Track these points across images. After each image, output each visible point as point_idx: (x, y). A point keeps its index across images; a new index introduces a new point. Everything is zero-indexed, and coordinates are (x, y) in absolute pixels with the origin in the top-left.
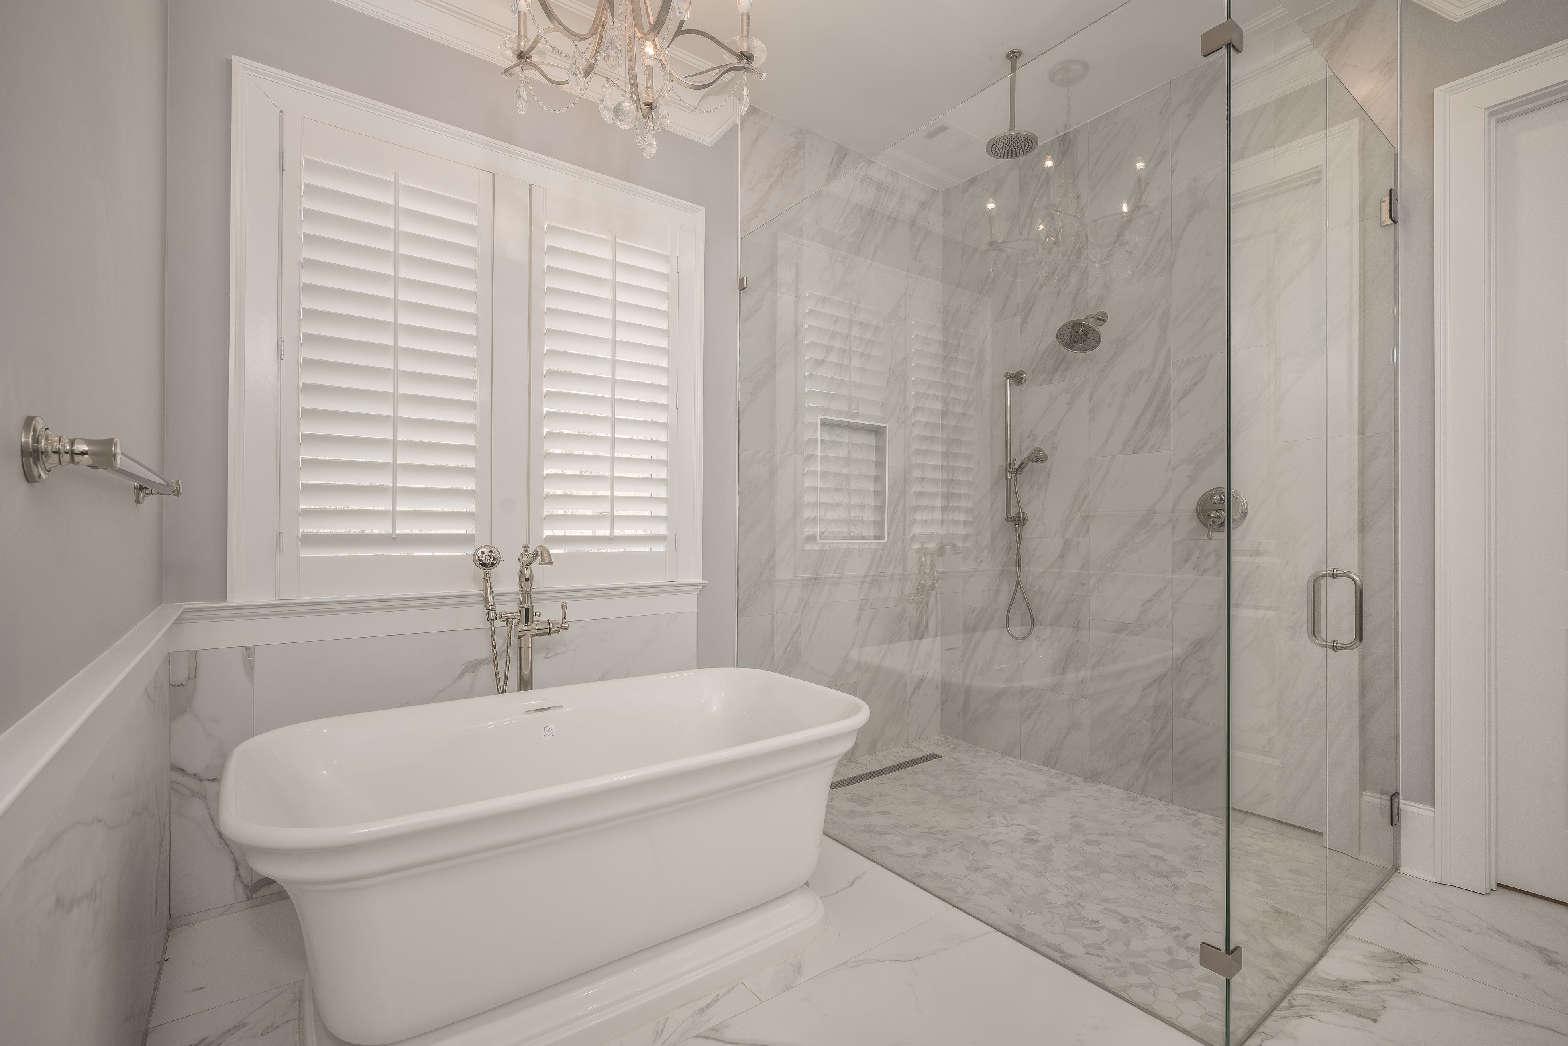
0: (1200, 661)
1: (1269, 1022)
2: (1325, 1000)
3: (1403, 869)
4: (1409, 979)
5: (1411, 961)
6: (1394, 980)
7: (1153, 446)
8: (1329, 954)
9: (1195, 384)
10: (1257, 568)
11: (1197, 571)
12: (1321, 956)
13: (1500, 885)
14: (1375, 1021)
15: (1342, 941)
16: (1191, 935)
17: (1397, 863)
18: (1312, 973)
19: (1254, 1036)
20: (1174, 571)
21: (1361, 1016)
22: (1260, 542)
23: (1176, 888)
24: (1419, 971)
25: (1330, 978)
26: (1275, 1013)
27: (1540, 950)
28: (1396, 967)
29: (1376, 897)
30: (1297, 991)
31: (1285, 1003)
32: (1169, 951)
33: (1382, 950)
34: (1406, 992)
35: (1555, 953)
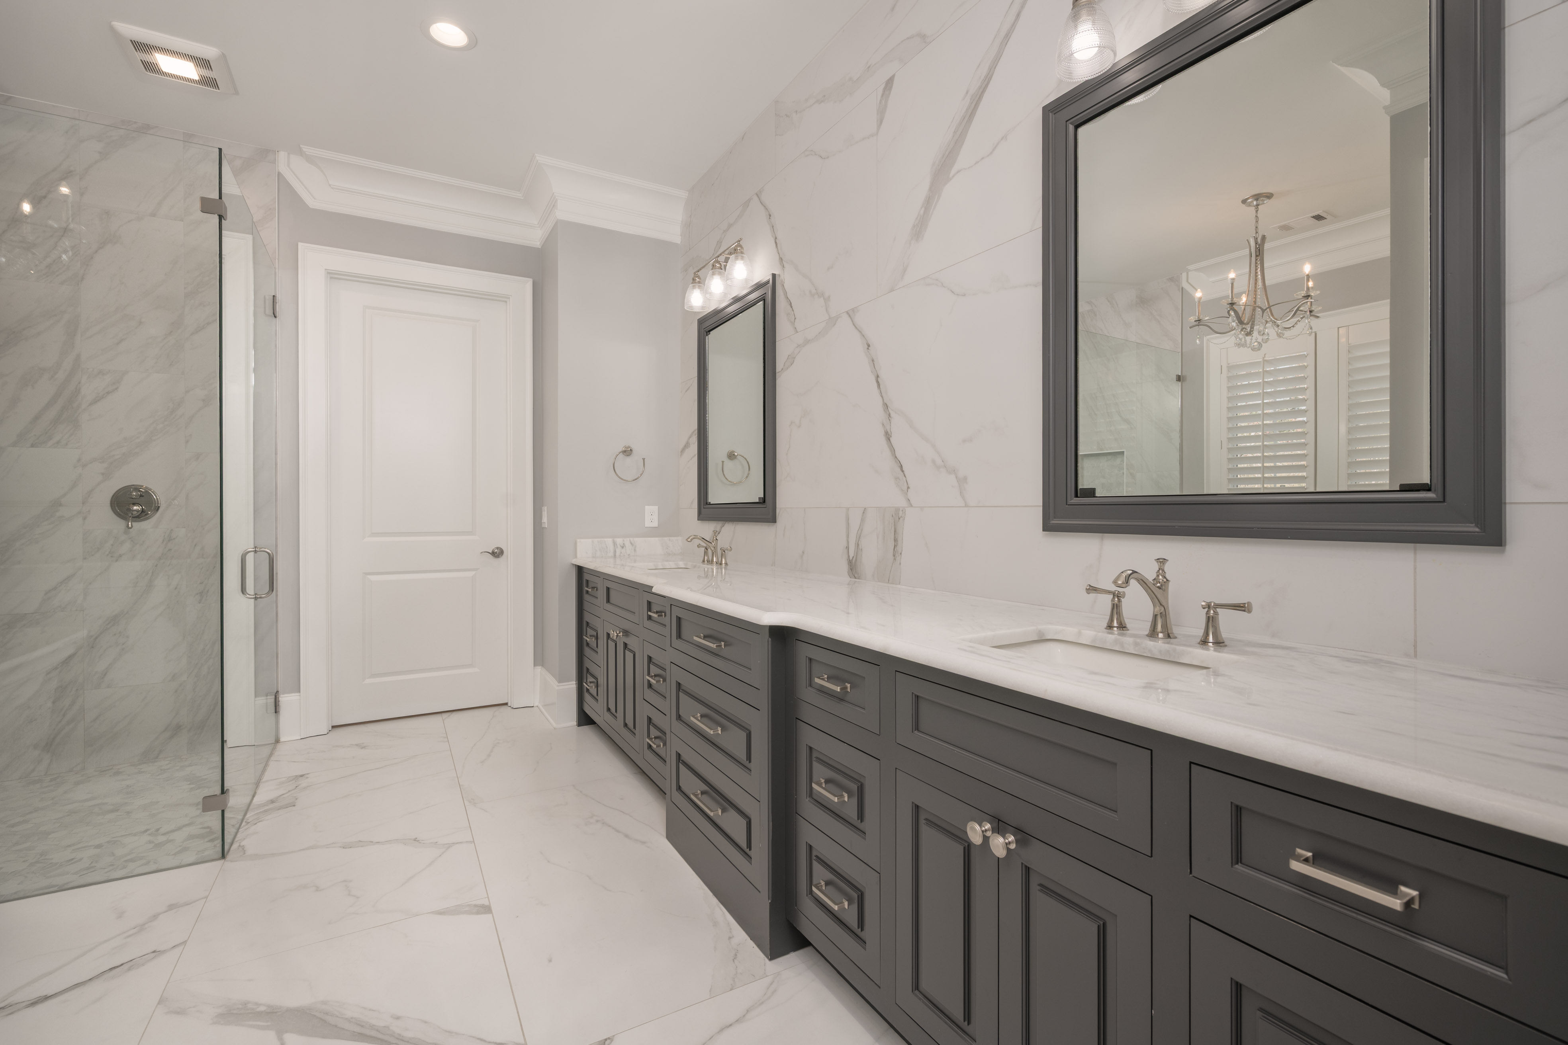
0: (115, 634)
1: (238, 835)
2: (265, 811)
3: (282, 739)
4: (304, 783)
5: (302, 776)
6: (296, 787)
7: (58, 442)
8: (257, 793)
9: (108, 393)
10: (169, 550)
11: (112, 557)
12: (254, 796)
13: (333, 727)
14: (294, 806)
15: (261, 785)
16: (161, 828)
17: (278, 737)
18: (252, 805)
19: (234, 844)
20: (85, 559)
21: (287, 807)
22: (172, 530)
23: (128, 813)
24: (307, 778)
25: (262, 803)
26: (240, 830)
27: (357, 745)
28: (296, 781)
29: (272, 758)
30: (248, 816)
31: (244, 824)
32: (150, 842)
33: (286, 778)
34: (304, 788)
35: (363, 743)
